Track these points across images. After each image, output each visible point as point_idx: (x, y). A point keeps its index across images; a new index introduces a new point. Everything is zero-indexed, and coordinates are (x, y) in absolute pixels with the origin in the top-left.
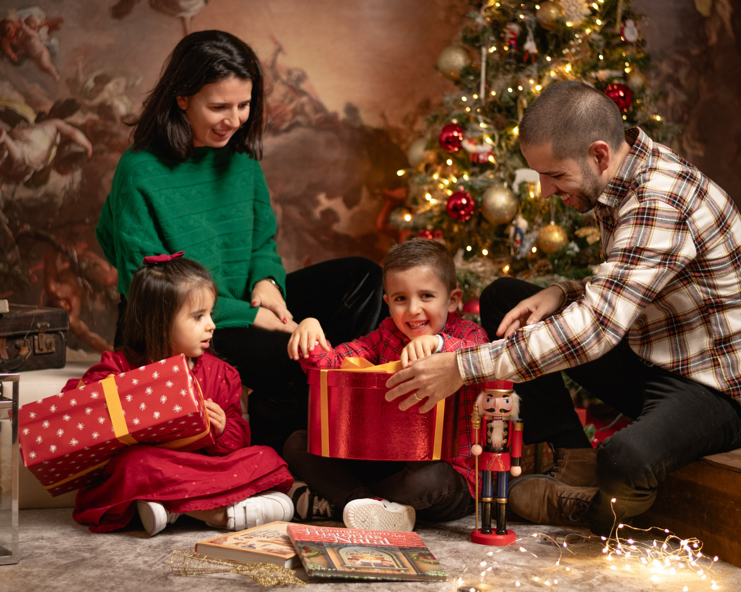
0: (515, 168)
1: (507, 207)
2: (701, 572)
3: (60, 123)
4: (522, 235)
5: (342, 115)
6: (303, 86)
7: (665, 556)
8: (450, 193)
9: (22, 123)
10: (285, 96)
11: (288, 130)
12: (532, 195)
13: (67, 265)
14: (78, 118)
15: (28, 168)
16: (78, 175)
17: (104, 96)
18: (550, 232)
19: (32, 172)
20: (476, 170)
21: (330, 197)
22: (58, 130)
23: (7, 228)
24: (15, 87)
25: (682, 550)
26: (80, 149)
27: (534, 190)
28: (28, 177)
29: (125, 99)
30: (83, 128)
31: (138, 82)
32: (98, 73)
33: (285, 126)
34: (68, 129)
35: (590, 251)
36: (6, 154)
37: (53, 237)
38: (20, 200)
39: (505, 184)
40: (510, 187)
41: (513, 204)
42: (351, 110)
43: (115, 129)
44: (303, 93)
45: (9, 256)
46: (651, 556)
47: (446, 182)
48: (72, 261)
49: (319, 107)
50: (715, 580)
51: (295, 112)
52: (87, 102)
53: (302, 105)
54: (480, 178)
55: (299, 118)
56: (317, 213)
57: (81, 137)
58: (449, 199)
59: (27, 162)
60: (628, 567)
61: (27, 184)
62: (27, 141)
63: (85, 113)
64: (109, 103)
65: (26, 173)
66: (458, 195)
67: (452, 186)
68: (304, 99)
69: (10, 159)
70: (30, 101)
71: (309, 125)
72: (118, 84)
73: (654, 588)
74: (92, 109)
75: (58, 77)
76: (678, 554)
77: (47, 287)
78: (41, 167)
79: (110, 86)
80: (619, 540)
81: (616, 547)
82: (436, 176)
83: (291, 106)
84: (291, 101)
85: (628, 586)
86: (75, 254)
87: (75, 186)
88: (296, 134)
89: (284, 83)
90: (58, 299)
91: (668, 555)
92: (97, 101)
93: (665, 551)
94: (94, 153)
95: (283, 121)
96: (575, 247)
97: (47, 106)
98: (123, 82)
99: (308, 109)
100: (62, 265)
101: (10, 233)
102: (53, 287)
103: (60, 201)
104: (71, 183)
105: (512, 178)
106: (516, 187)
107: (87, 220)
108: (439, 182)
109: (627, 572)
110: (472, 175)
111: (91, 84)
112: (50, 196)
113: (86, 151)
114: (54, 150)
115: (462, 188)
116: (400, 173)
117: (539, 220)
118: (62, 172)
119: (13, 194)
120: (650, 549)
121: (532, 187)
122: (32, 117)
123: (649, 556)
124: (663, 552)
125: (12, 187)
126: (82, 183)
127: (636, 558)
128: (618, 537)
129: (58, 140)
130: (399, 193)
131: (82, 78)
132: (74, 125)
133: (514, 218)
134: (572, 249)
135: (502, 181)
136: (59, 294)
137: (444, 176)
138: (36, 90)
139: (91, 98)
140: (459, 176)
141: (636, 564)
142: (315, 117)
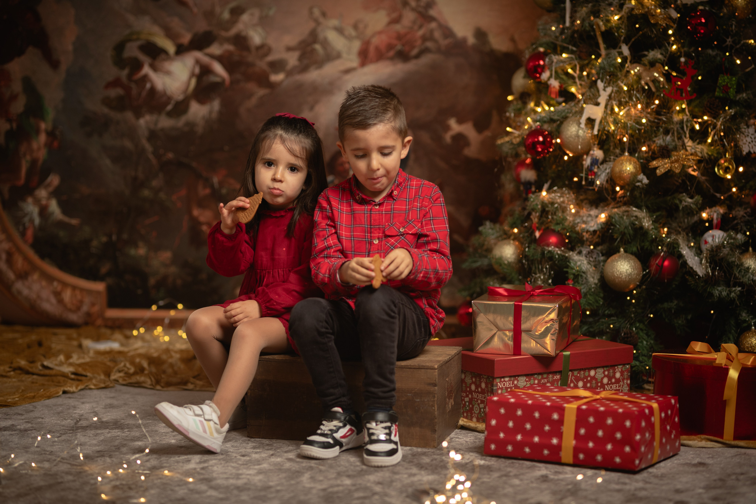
3: (198, 54)
5: (471, 40)
6: (432, 12)
9: (163, 56)
10: (414, 22)
11: (417, 56)
13: (208, 191)
14: (216, 49)
15: (170, 99)
16: (216, 105)
17: (239, 27)
19: (173, 102)
21: (460, 121)
22: (198, 62)
23: (151, 157)
24: (155, 21)
26: (217, 79)
28: (169, 108)
29: (260, 30)
30: (220, 59)
31: (271, 13)
32: (233, 5)
33: (415, 52)
34: (205, 59)
36: (148, 86)
37: (194, 164)
38: (162, 130)
42: (480, 34)
43: (250, 59)
44: (432, 19)
45: (155, 183)
48: (212, 186)
49: (448, 33)
51: (424, 39)
52: (224, 34)
53: (432, 31)
55: (429, 44)
56: (448, 137)
57: (218, 68)
59: (169, 92)
61: (170, 114)
62: (168, 73)
63: (221, 44)
64: (244, 34)
65: (167, 103)
68: (433, 25)
69: (153, 90)
70: (170, 34)
71: (439, 50)
72: (252, 15)
74: (228, 40)
75: (195, 10)
77: (190, 213)
78: (181, 97)
79: (245, 17)
82: (531, 106)
83: (421, 33)
84: (421, 27)
86: (215, 180)
87: (214, 115)
88: (426, 59)
89: (413, 10)
90: (200, 224)
92: (233, 32)
94: (232, 82)
95: (413, 47)
97: (186, 38)
98: (257, 12)
99: (437, 35)
100: (203, 191)
101: (154, 161)
102: (196, 212)
103: (200, 130)
104: (211, 112)
107: (226, 148)
111: (226, 15)
112: (191, 125)
113: (224, 80)
114: (193, 82)
116: (510, 98)
118: (202, 101)
119: (156, 123)
122: (171, 49)
125: (154, 117)
126: (220, 113)
129: (197, 70)
131: (218, 10)
132: (213, 57)
136: (202, 219)
138: (175, 23)
139: (227, 29)
142: (444, 43)
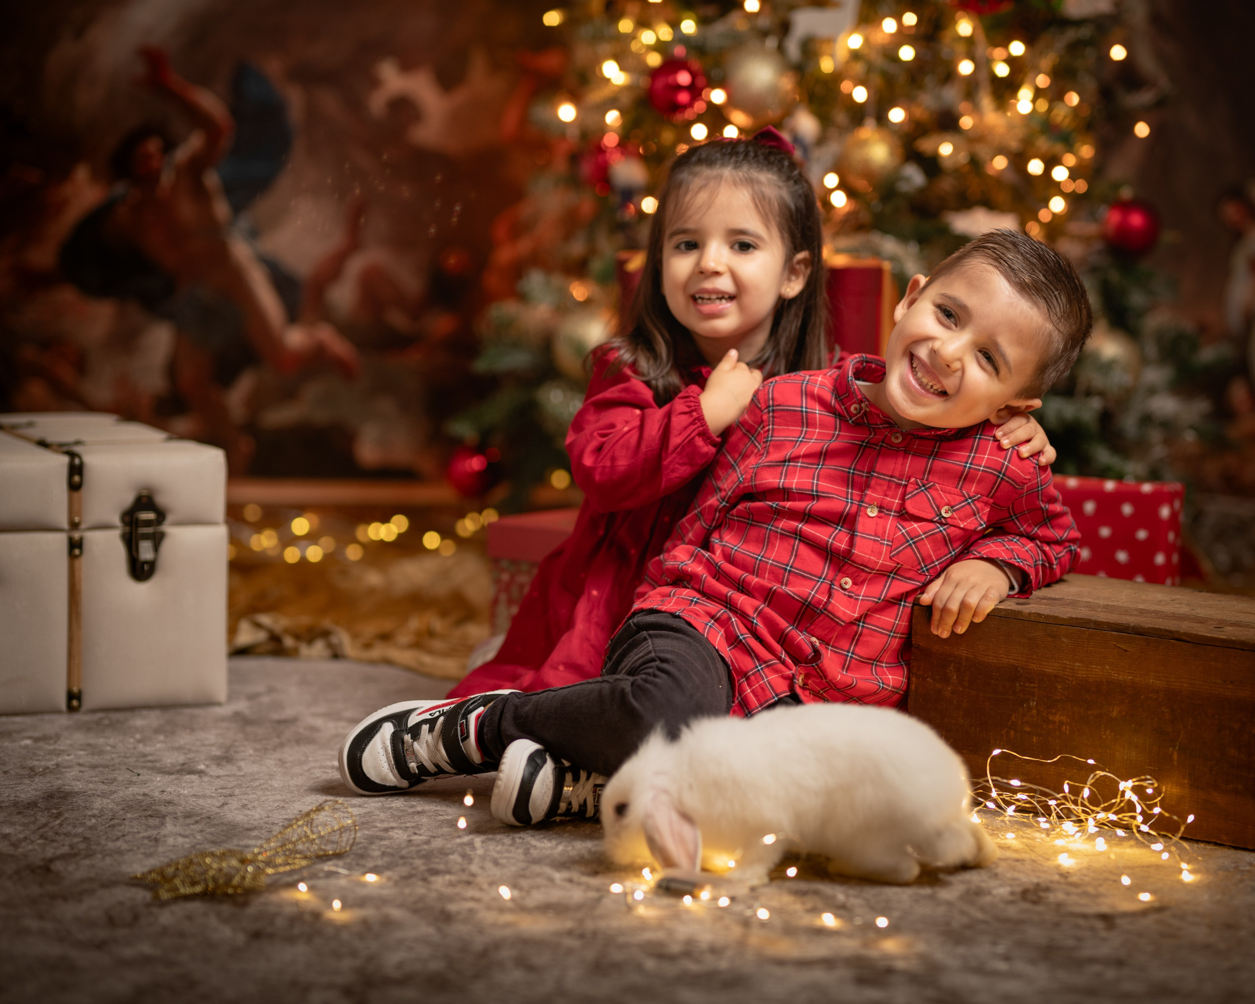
0: (792, 8)
1: (773, 90)
2: (1158, 847)
4: (805, 149)
7: (1088, 814)
8: (654, 60)
12: (827, 65)
18: (864, 143)
20: (710, 11)
21: (407, 66)
25: (1121, 801)
27: (832, 56)
35: (946, 185)
39: (771, 43)
40: (781, 49)
41: (787, 83)
46: (1057, 814)
47: (648, 37)
50: (1188, 863)
54: (719, 28)
56: (377, 103)
58: (655, 73)
60: (1010, 838)
66: (671, 65)
67: (660, 47)
73: (1062, 880)
76: (1113, 810)
80: (993, 780)
81: (987, 797)
82: (625, 26)
85: (1009, 875)
91: (1093, 811)
93: (1087, 804)
96: (915, 176)
105: (784, 28)
106: (793, 48)
108: (632, 37)
109: (1009, 848)
110: (702, 22)
115: (679, 51)
116: (552, 18)
117: (841, 117)
120: (1057, 799)
121: (825, 48)
123: (1054, 814)
124: (1083, 805)
127: (1028, 818)
128: (991, 775)
130: (550, 61)
133: (788, 111)
134: (908, 179)
135: (764, 34)
137: (644, 23)
140: (675, 25)
141: (1029, 831)
